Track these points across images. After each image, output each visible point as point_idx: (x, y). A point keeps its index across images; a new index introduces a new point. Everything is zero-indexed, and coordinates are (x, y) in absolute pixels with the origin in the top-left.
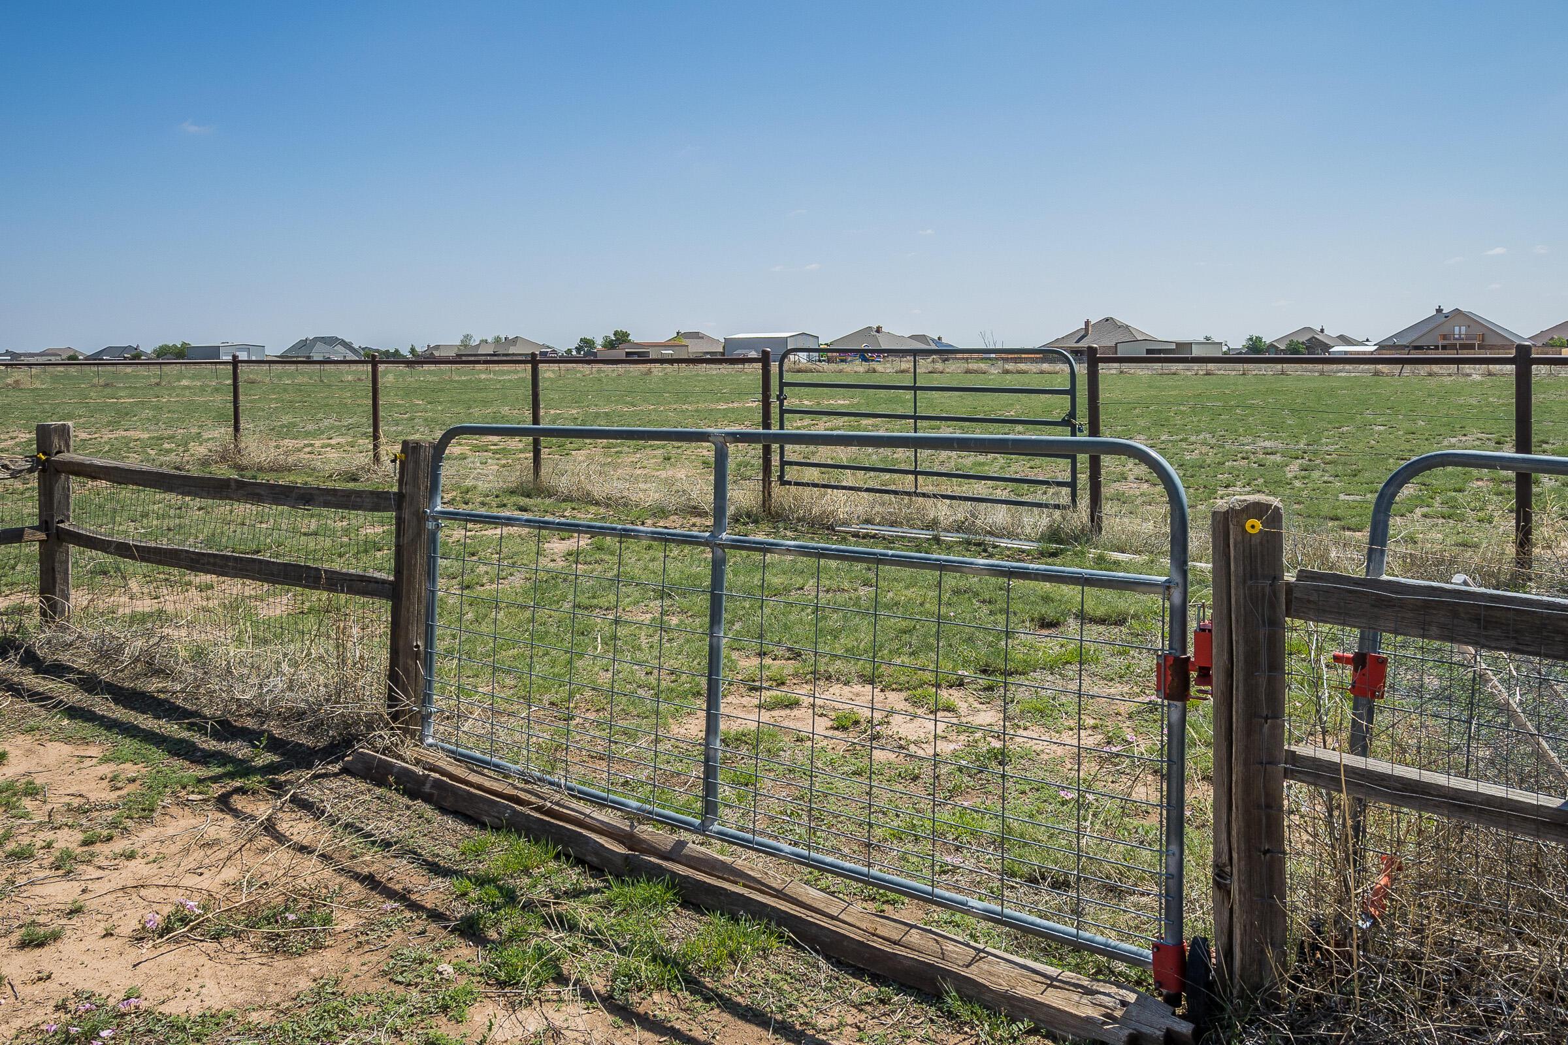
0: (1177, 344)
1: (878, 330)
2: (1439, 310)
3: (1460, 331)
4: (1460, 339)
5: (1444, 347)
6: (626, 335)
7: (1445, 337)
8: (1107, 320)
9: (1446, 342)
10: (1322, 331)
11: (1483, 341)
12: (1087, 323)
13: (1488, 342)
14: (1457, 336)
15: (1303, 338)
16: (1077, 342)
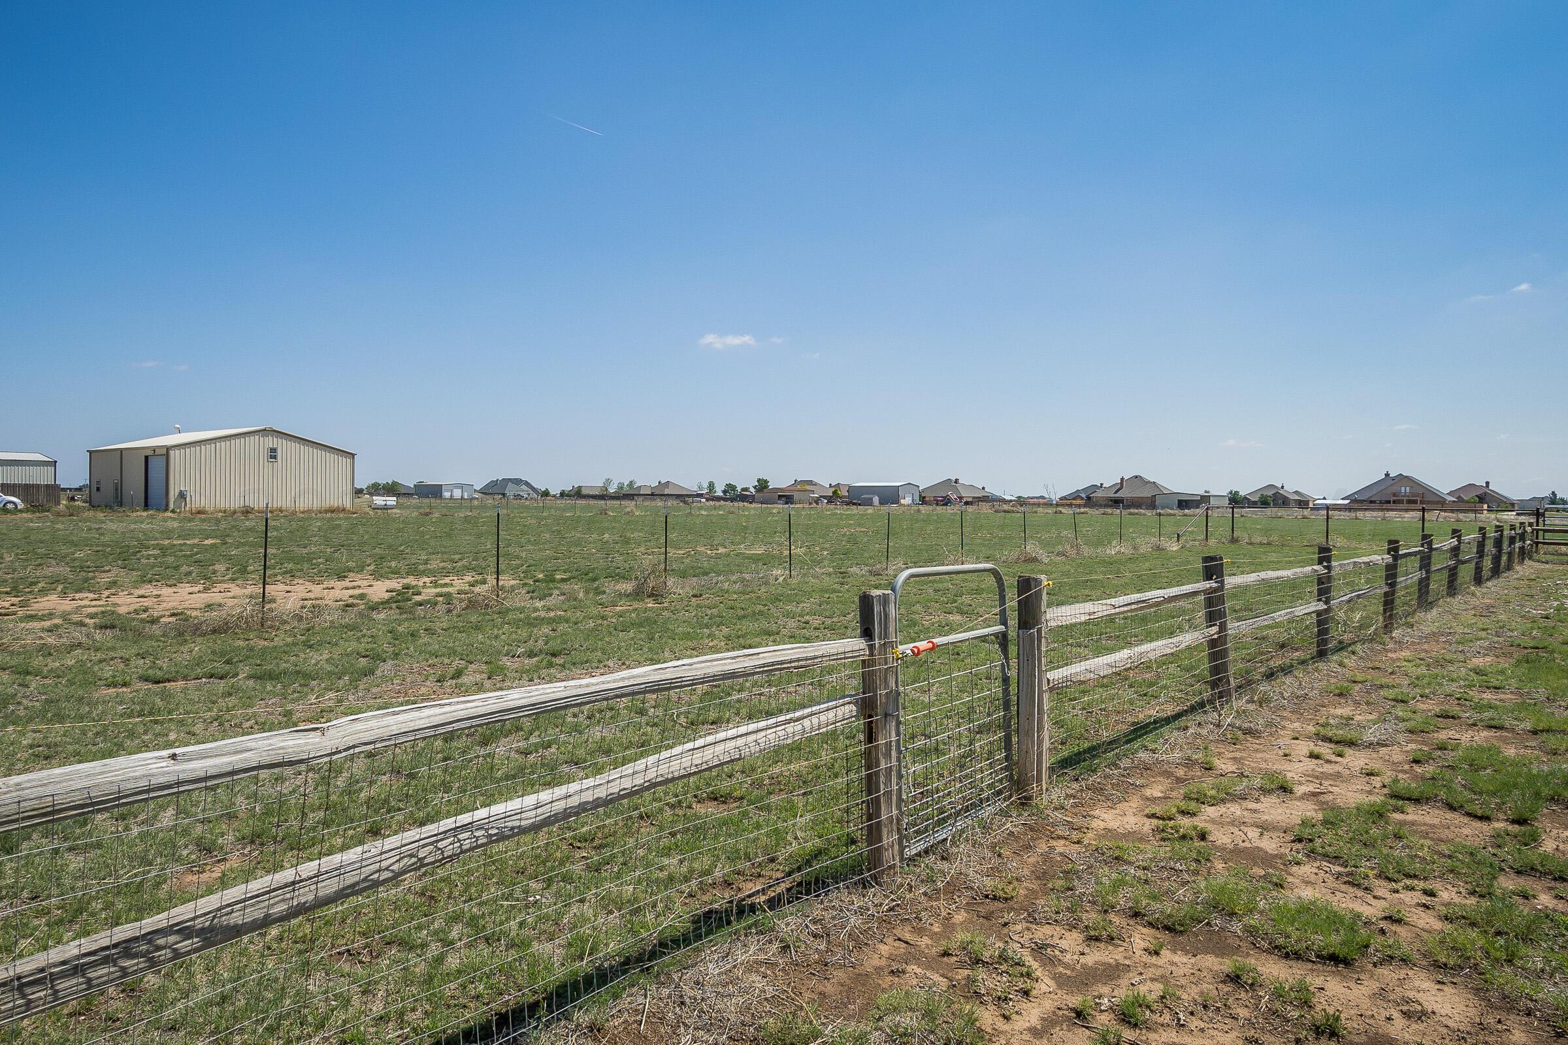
0: (1202, 496)
1: (956, 481)
2: (1387, 475)
3: (1405, 490)
5: (1394, 502)
6: (766, 482)
7: (1394, 495)
9: (1395, 498)
10: (1283, 487)
11: (1423, 497)
12: (1122, 479)
13: (1426, 499)
14: (1403, 494)
15: (1270, 493)
16: (1116, 492)
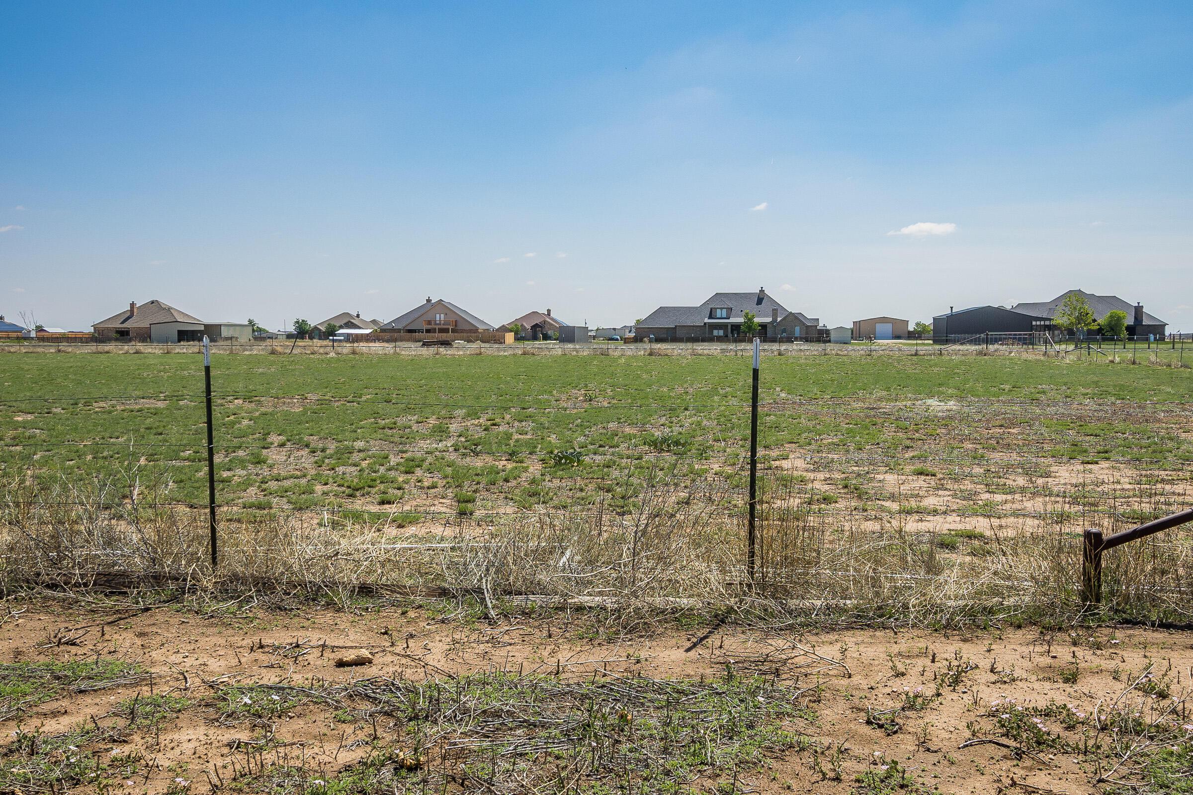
0: (206, 326)
2: (429, 301)
3: (440, 317)
4: (440, 324)
5: (428, 331)
7: (429, 323)
8: (153, 302)
9: (429, 327)
10: (358, 316)
11: (456, 326)
12: (132, 305)
13: (459, 327)
14: (438, 322)
16: (123, 323)
